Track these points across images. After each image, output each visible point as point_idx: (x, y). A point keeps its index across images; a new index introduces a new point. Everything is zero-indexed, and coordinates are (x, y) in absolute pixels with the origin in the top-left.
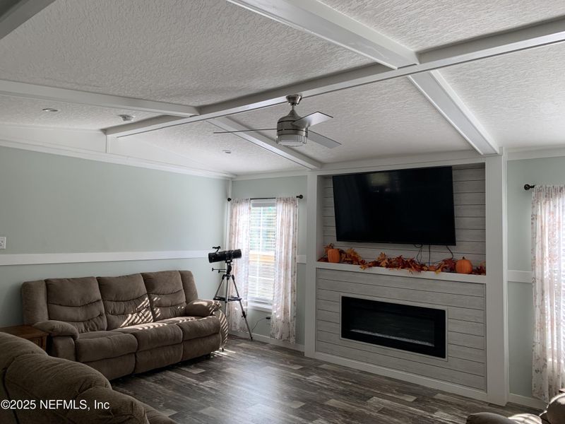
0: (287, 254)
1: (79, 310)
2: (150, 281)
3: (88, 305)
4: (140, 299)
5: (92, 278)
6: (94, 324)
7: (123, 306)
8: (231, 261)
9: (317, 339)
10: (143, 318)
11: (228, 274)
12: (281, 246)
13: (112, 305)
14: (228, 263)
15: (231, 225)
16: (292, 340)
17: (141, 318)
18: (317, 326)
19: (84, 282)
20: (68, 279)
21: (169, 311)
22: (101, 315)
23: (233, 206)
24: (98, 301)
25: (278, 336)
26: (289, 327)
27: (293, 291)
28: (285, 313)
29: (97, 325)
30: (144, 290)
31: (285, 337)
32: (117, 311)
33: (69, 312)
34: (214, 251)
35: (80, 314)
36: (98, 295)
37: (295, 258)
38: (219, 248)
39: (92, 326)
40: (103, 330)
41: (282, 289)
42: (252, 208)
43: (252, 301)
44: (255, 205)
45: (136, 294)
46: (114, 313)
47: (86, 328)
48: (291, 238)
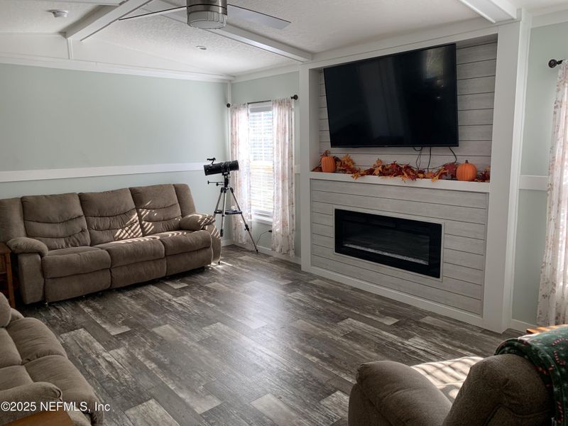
0: (284, 164)
1: (58, 226)
2: (138, 196)
3: (68, 220)
4: (127, 214)
5: (73, 194)
6: (76, 241)
7: (108, 222)
8: (229, 173)
9: (313, 254)
10: (130, 231)
11: (226, 187)
12: (278, 156)
13: (95, 221)
14: (225, 175)
15: (232, 134)
16: (292, 253)
17: (127, 232)
18: (312, 239)
19: (63, 199)
20: (45, 196)
21: (161, 225)
22: (83, 231)
23: (233, 113)
24: (80, 217)
25: (278, 249)
26: (288, 240)
27: (291, 203)
28: (283, 226)
29: (78, 241)
30: (132, 204)
31: (284, 251)
32: (101, 226)
33: (46, 228)
34: (209, 163)
35: (59, 230)
36: (79, 211)
37: (292, 169)
38: (214, 159)
39: (74, 242)
40: (87, 245)
41: (280, 201)
42: (251, 114)
43: (256, 214)
44: (253, 111)
45: (122, 209)
46: (98, 229)
47: (67, 244)
48: (287, 146)
